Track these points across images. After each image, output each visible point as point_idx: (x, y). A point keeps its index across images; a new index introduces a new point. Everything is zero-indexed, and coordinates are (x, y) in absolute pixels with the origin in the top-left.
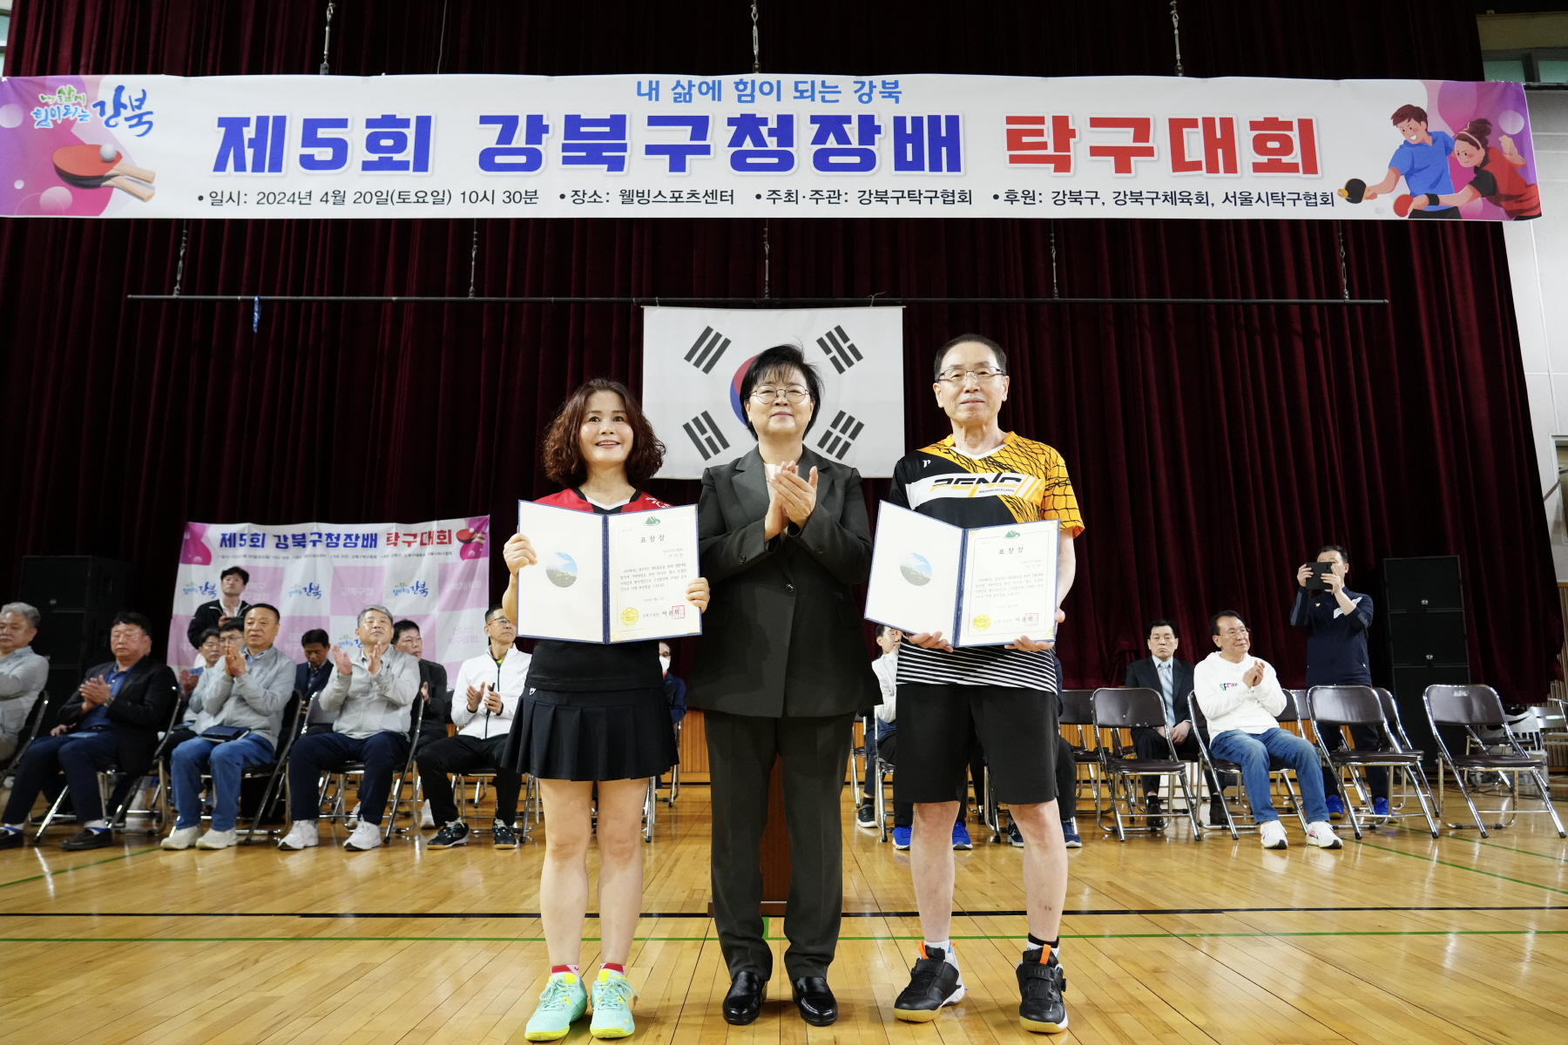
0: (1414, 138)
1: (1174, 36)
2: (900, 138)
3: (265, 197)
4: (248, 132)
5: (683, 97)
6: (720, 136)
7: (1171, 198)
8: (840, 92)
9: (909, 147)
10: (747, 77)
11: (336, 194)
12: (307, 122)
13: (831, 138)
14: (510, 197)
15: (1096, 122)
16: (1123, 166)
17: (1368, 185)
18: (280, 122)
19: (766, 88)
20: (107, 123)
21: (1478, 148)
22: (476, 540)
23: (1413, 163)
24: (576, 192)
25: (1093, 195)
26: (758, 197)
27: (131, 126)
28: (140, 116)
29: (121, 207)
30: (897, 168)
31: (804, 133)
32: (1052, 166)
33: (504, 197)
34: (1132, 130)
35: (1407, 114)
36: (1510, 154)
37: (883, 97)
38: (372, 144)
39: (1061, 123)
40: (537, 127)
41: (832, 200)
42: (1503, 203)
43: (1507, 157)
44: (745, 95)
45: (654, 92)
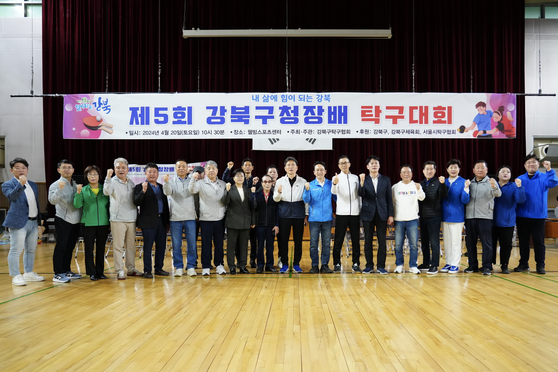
0: (481, 112)
1: (413, 79)
2: (330, 113)
3: (145, 133)
4: (139, 112)
5: (266, 100)
6: (277, 112)
7: (408, 132)
8: (312, 99)
9: (332, 116)
10: (285, 94)
11: (166, 131)
12: (155, 108)
13: (310, 113)
14: (216, 132)
15: (388, 108)
16: (395, 122)
17: (466, 127)
18: (148, 108)
19: (290, 97)
20: (97, 109)
21: (500, 115)
23: (480, 120)
24: (235, 131)
25: (386, 131)
26: (288, 132)
27: (104, 110)
28: (107, 107)
29: (104, 136)
30: (329, 123)
31: (302, 111)
32: (374, 122)
33: (215, 132)
34: (398, 110)
35: (481, 104)
36: (509, 117)
37: (325, 100)
38: (175, 116)
39: (377, 108)
40: (223, 110)
41: (310, 133)
42: (505, 133)
43: (508, 118)
44: (284, 99)
45: (257, 99)
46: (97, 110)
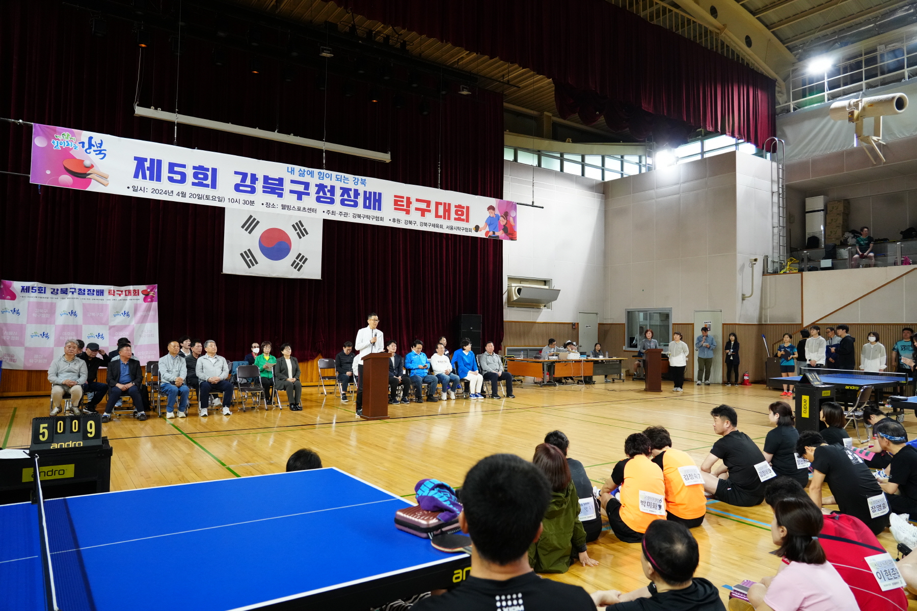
0: (491, 215)
1: (438, 175)
2: (365, 198)
3: (154, 191)
4: (147, 164)
5: (302, 175)
6: (313, 190)
7: (434, 226)
8: (349, 180)
9: (368, 201)
10: (322, 171)
11: (182, 193)
12: (170, 163)
13: (346, 195)
14: (245, 202)
15: (418, 200)
16: (423, 215)
18: (159, 162)
19: (327, 176)
20: (86, 151)
21: (505, 220)
22: (151, 294)
23: (490, 222)
24: (267, 203)
25: (415, 223)
26: (324, 212)
27: (96, 154)
28: (101, 151)
29: (95, 187)
30: (364, 208)
31: (338, 192)
32: (405, 212)
33: (243, 202)
34: (426, 204)
35: (491, 208)
37: (361, 184)
38: (195, 176)
39: (408, 199)
40: (254, 178)
41: (345, 216)
42: (509, 235)
43: (511, 223)
44: (321, 177)
45: (293, 171)
46: (87, 153)
